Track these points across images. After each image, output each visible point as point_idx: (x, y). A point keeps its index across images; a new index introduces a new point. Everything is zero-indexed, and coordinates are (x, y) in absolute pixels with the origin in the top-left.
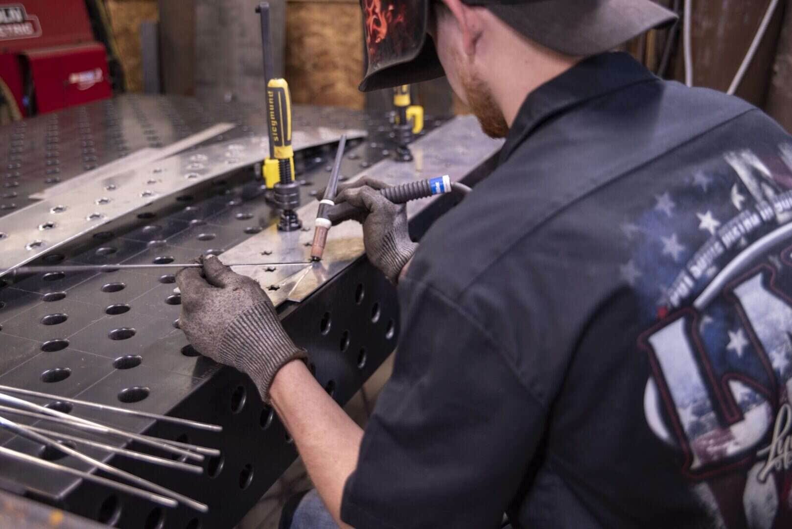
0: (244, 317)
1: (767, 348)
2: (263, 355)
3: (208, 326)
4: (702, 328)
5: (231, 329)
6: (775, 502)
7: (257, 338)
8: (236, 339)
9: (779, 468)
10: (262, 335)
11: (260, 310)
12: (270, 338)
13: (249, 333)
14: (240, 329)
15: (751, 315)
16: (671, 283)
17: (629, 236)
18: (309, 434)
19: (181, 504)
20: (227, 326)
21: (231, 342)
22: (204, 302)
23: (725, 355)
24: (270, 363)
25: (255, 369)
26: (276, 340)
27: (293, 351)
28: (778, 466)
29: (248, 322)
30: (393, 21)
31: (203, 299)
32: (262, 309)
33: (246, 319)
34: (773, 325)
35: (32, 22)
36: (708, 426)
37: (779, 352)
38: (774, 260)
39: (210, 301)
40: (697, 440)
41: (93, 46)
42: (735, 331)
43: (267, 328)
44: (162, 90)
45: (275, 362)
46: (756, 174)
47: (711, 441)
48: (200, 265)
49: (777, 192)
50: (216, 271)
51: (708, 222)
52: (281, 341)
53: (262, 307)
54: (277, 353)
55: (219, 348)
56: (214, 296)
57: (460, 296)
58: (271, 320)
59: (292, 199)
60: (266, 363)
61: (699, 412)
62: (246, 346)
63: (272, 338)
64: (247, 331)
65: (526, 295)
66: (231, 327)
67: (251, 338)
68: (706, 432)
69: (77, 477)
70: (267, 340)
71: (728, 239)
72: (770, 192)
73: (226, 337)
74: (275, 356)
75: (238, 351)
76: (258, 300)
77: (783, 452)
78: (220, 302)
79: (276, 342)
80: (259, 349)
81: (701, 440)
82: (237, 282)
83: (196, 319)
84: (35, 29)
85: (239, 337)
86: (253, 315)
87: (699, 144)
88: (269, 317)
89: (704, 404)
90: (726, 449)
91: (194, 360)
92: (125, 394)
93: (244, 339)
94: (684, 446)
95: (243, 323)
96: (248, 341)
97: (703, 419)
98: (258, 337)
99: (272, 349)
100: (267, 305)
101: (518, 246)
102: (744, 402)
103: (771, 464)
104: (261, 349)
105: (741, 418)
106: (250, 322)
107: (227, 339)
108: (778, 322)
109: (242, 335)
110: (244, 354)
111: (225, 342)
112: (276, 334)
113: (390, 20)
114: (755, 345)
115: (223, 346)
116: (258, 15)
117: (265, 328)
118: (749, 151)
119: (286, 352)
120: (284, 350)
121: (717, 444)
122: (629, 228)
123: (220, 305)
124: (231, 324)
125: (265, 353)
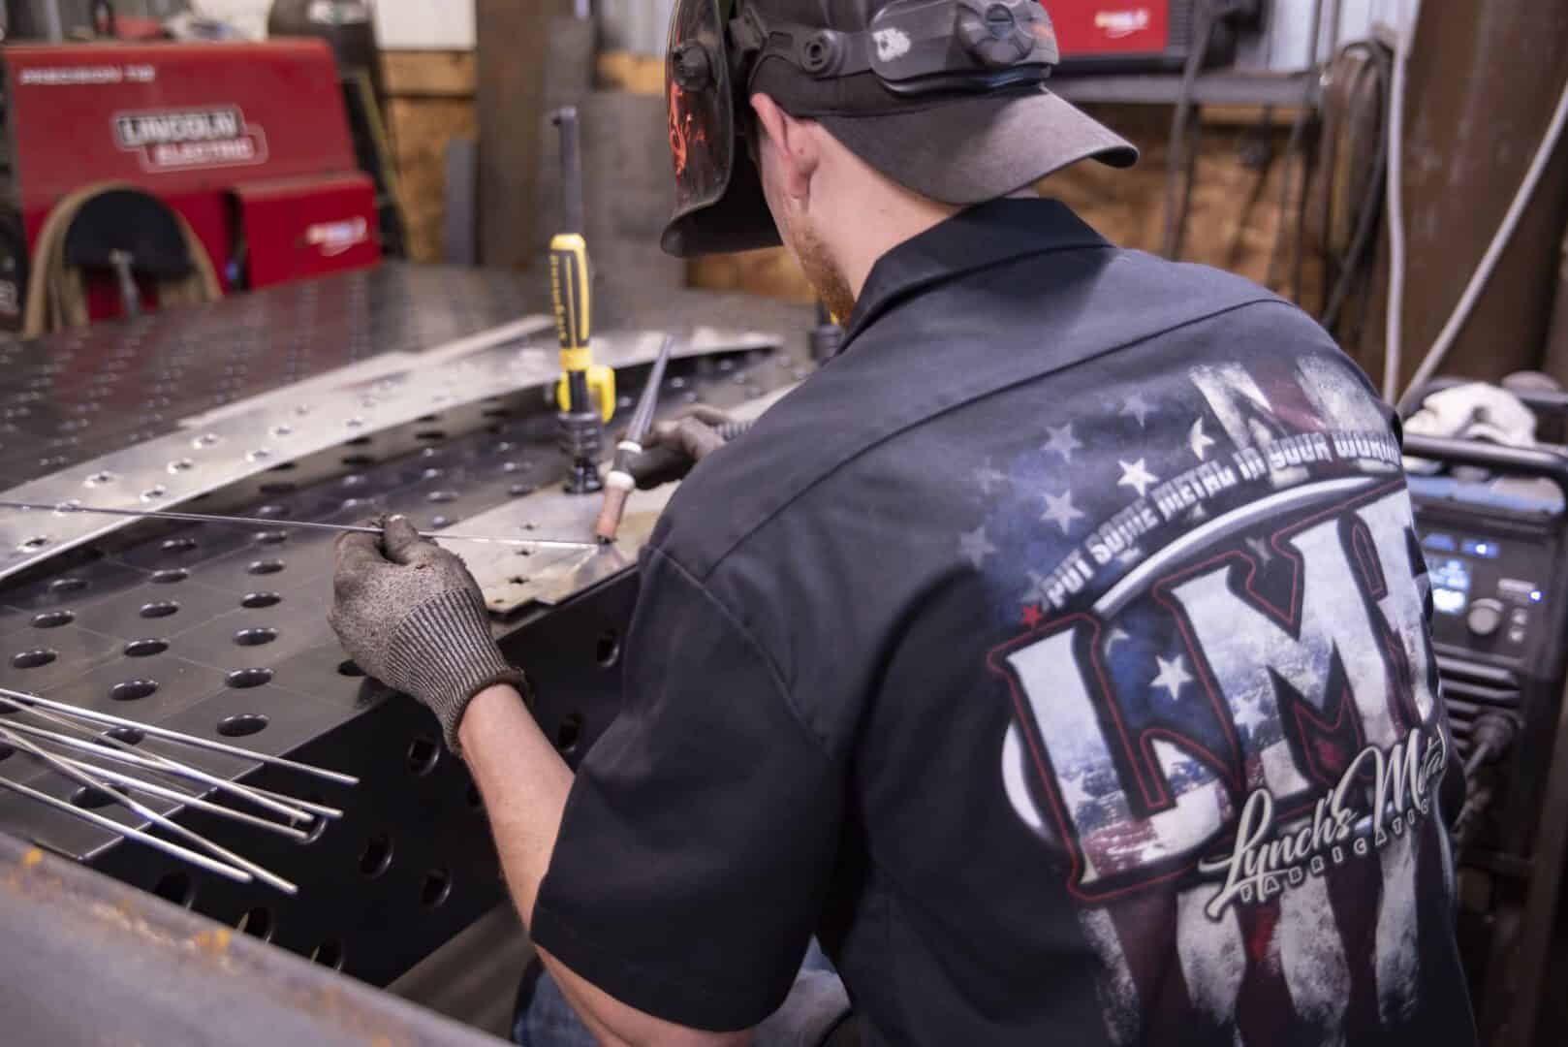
0: (426, 610)
1: (1227, 692)
2: (450, 673)
3: (369, 623)
4: (1108, 649)
5: (403, 628)
6: (1240, 956)
7: (442, 646)
8: (411, 647)
9: (1246, 899)
10: (451, 641)
11: (453, 601)
12: (464, 646)
13: (431, 637)
14: (418, 630)
15: (1202, 634)
16: (1050, 568)
17: (986, 488)
18: (507, 804)
19: (257, 881)
20: (398, 623)
21: (403, 651)
22: (366, 583)
23: (1148, 695)
24: (458, 687)
25: (437, 695)
26: (473, 650)
27: (498, 669)
28: (1246, 896)
29: (431, 619)
30: (692, 138)
31: (365, 579)
32: (457, 601)
33: (428, 615)
34: (1243, 654)
35: (252, 137)
36: (1113, 813)
37: (1249, 699)
38: (1258, 546)
39: (375, 582)
40: (1092, 834)
41: (352, 179)
42: (1170, 659)
43: (462, 630)
44: (479, 258)
45: (464, 687)
46: (1243, 405)
47: (1116, 839)
48: (381, 530)
49: (1277, 435)
50: (400, 541)
51: (1136, 475)
52: (481, 652)
53: (458, 596)
54: (472, 671)
55: (385, 661)
56: (384, 575)
57: (709, 572)
58: (469, 617)
59: (589, 439)
60: (452, 686)
61: (1096, 788)
62: (425, 658)
63: (468, 646)
64: (429, 633)
65: (812, 577)
66: (405, 625)
67: (433, 645)
68: (1110, 822)
69: (119, 833)
70: (459, 649)
71: (1168, 506)
72: (1263, 434)
73: (397, 641)
74: (468, 675)
75: (413, 665)
76: (453, 585)
77: (1255, 873)
78: (391, 585)
79: (472, 653)
80: (444, 663)
81: (1098, 836)
82: (425, 555)
83: (352, 610)
84: (256, 148)
85: (414, 642)
86: (442, 608)
87: (1148, 348)
88: (467, 612)
89: (1108, 775)
90: (1140, 852)
91: (356, 683)
92: (231, 724)
93: (422, 646)
94: (1069, 845)
95: (423, 620)
96: (428, 649)
97: (1103, 800)
98: (445, 644)
99: (464, 663)
100: (468, 594)
101: (803, 496)
102: (1177, 777)
103: (1231, 889)
104: (447, 663)
105: (1172, 804)
106: (435, 618)
107: (397, 644)
108: (1253, 649)
109: (421, 639)
110: (421, 671)
111: (394, 650)
112: (475, 641)
113: (689, 139)
114: (1203, 682)
115: (391, 657)
116: (556, 130)
117: (458, 630)
118: (1238, 366)
119: (486, 671)
120: (484, 667)
121: (1125, 843)
122: (988, 478)
123: (390, 590)
124: (405, 620)
125: (452, 671)
